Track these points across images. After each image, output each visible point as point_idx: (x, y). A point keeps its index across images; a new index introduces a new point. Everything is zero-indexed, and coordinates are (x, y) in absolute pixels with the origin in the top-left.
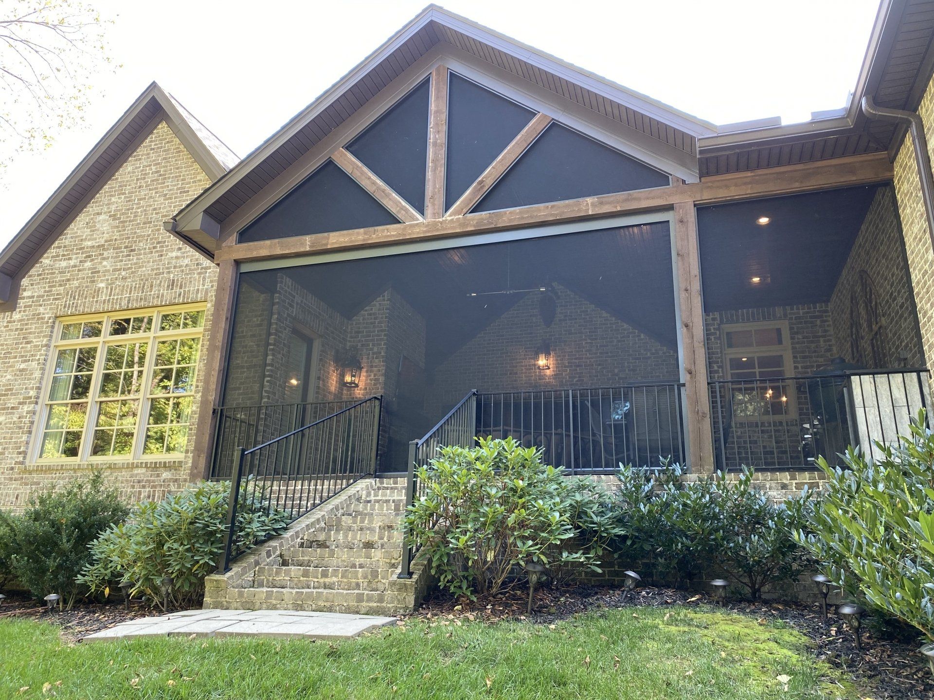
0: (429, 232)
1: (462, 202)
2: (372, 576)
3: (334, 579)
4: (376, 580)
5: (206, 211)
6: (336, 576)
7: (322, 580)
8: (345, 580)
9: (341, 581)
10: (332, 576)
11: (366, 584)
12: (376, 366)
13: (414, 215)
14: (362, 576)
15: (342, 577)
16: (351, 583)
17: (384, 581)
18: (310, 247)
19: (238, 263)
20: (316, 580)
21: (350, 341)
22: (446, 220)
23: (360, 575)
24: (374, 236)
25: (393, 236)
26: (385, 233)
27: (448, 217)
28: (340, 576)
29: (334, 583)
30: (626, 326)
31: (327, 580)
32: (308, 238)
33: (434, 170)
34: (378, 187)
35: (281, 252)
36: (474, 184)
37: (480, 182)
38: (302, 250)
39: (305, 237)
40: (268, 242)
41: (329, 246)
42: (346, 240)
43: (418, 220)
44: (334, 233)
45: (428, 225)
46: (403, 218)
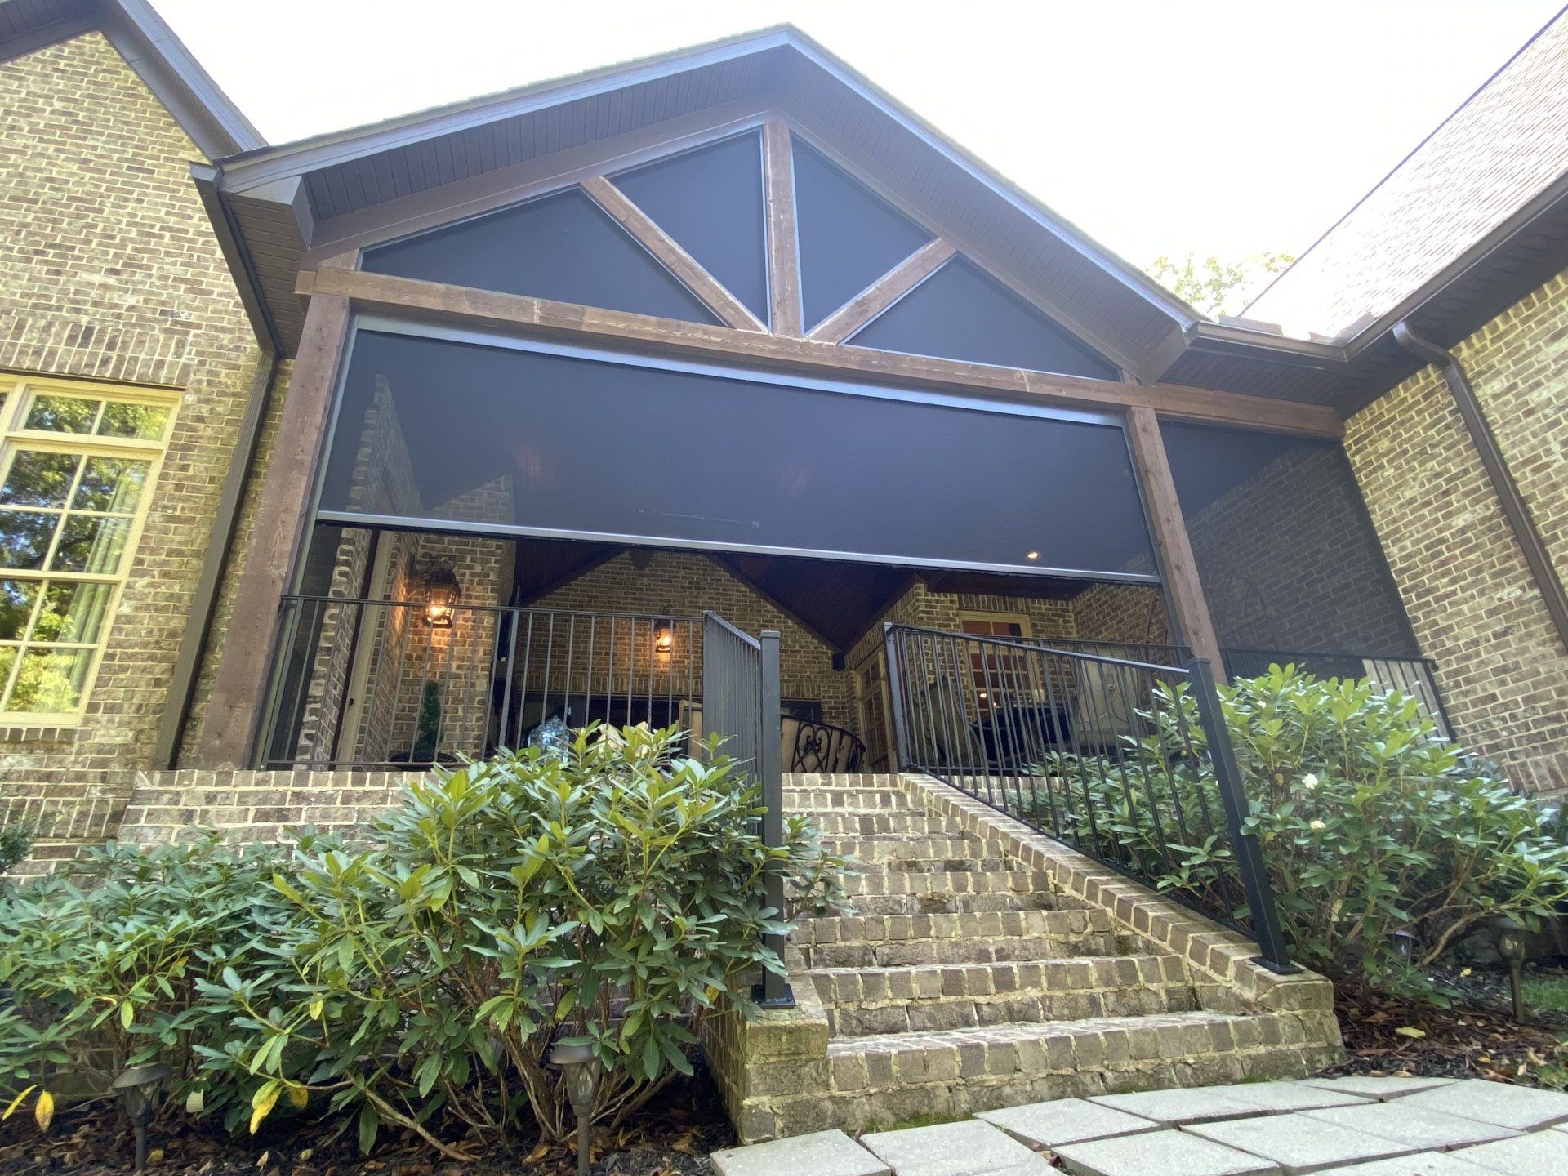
0: (781, 353)
1: (832, 324)
2: (1121, 975)
3: (1032, 993)
4: (1136, 987)
5: (306, 177)
6: (1036, 985)
7: (1000, 999)
8: (1060, 993)
9: (1051, 998)
10: (1023, 987)
11: (1112, 998)
12: (477, 598)
13: (753, 323)
14: (1100, 977)
15: (1051, 986)
16: (1075, 999)
17: (1153, 986)
18: (541, 318)
19: (357, 307)
20: (981, 999)
21: (423, 547)
22: (809, 343)
23: (1093, 976)
24: (678, 334)
25: (715, 342)
26: (699, 335)
27: (811, 337)
28: (1045, 984)
29: (1033, 1004)
30: (769, 607)
31: (1014, 997)
32: (537, 303)
33: (781, 264)
34: (680, 259)
35: (472, 312)
36: (850, 303)
37: (860, 304)
38: (524, 319)
39: (529, 299)
40: (441, 287)
41: (584, 329)
42: (621, 326)
43: (759, 329)
44: (594, 309)
45: (778, 342)
46: (731, 320)
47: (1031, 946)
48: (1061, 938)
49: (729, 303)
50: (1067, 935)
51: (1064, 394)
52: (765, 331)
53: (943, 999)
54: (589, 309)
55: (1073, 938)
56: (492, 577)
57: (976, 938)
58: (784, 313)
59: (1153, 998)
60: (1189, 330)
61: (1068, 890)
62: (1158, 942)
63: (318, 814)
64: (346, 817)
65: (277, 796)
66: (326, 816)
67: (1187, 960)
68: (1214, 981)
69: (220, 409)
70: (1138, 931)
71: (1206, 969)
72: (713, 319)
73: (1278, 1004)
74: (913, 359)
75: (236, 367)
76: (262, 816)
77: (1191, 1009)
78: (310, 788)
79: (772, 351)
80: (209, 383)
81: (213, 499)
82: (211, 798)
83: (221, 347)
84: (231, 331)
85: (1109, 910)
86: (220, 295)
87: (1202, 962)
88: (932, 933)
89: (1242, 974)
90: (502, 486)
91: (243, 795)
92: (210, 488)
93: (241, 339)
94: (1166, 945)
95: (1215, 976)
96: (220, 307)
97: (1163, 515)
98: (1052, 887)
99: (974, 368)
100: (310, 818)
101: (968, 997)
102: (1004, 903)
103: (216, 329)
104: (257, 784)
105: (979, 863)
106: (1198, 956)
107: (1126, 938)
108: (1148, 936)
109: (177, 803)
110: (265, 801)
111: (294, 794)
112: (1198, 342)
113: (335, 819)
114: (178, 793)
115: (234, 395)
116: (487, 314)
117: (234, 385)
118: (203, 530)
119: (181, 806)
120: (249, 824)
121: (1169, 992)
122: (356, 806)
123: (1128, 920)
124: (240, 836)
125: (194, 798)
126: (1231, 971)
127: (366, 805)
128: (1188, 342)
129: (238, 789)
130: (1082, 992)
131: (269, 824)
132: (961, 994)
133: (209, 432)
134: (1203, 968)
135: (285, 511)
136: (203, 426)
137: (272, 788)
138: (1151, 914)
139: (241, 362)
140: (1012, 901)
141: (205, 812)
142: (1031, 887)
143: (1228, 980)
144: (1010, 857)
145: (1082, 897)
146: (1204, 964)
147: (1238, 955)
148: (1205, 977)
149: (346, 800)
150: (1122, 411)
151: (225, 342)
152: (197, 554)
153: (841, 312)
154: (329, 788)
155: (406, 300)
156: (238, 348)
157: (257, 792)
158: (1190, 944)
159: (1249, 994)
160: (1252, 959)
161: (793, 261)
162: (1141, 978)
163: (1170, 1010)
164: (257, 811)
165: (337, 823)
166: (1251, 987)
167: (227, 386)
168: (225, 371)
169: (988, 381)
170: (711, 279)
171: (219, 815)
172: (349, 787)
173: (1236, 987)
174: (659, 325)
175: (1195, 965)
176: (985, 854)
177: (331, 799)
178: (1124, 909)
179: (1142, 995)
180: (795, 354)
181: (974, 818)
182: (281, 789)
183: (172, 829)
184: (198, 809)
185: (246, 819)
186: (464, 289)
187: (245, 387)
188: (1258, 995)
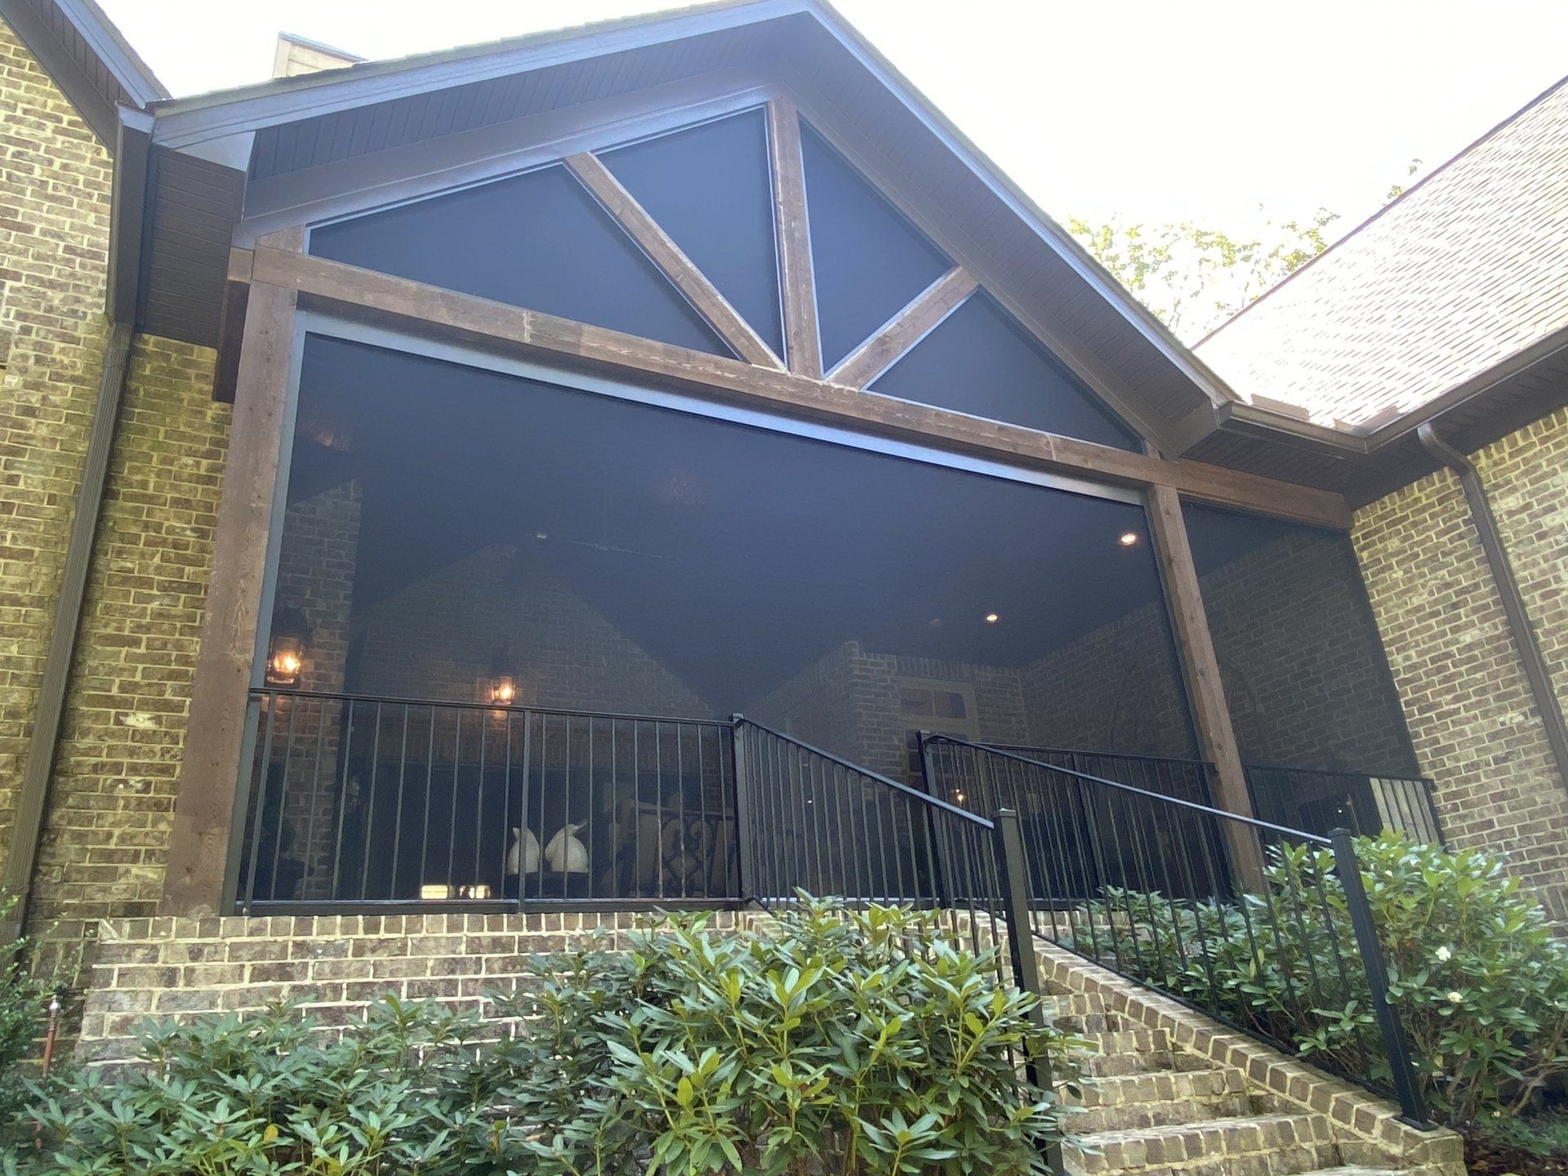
0: (799, 397)
1: (853, 364)
6: (1218, 1149)
9: (1230, 1160)
11: (1276, 1158)
13: (768, 356)
15: (1230, 1149)
18: (532, 336)
19: (307, 302)
20: (1178, 1166)
22: (830, 387)
24: (688, 366)
25: (729, 379)
26: (710, 369)
27: (830, 379)
28: (1224, 1148)
32: (526, 316)
33: (795, 285)
34: (685, 269)
35: (451, 323)
36: (870, 340)
37: (881, 342)
38: (511, 336)
39: (517, 310)
40: (413, 285)
41: (583, 353)
42: (624, 352)
43: (775, 366)
44: (593, 328)
45: (797, 383)
46: (744, 353)
47: (1181, 1109)
48: (1204, 1100)
49: (742, 331)
50: (1209, 1096)
51: (1090, 466)
52: (782, 368)
53: (1148, 1167)
54: (587, 328)
55: (1215, 1100)
56: (341, 619)
57: (1137, 1104)
58: (802, 349)
59: (1306, 1157)
60: (1221, 408)
61: (1189, 1049)
62: (1297, 1102)
63: (327, 969)
64: (361, 972)
65: (276, 949)
66: (336, 971)
67: (1330, 1119)
68: (1359, 1138)
69: (55, 398)
70: (1273, 1091)
71: (1351, 1127)
72: (724, 349)
73: (1426, 1159)
74: (938, 414)
75: (75, 341)
76: (260, 974)
77: (1336, 1165)
78: (315, 937)
79: (792, 395)
80: (38, 360)
81: (56, 527)
82: (196, 953)
83: (50, 309)
84: (63, 287)
85: (1241, 1070)
86: (44, 233)
87: (1347, 1121)
88: (1101, 1101)
89: (1389, 1133)
90: (352, 495)
91: (235, 948)
92: (50, 510)
93: (78, 301)
94: (1307, 1105)
95: (1360, 1133)
96: (43, 250)
97: (1187, 613)
98: (1169, 1045)
99: (1001, 428)
100: (319, 975)
101: (1168, 1164)
102: (1131, 1064)
103: (42, 283)
104: (251, 934)
105: (1084, 1019)
106: (1342, 1113)
107: (1259, 1098)
108: (1287, 1096)
109: (154, 959)
110: (262, 955)
111: (296, 944)
112: (1230, 423)
113: (348, 976)
114: (154, 947)
115: (74, 379)
116: (467, 326)
117: (73, 366)
118: (44, 570)
119: (159, 964)
120: (246, 984)
121: (1318, 1149)
122: (370, 958)
123: (1263, 1080)
124: (236, 999)
125: (175, 953)
126: (1377, 1131)
127: (382, 957)
128: (1218, 421)
129: (228, 941)
130: (1253, 1153)
131: (270, 983)
132: (1161, 1162)
133: (43, 431)
134: (1346, 1127)
135: (244, 577)
136: (33, 421)
137: (269, 938)
138: (1290, 1075)
139: (80, 333)
140: (1138, 1062)
141: (190, 971)
142: (1152, 1046)
143: (1375, 1137)
144: (1113, 1012)
145: (1207, 1056)
146: (1349, 1123)
147: (1383, 1115)
148: (1349, 1135)
149: (359, 950)
150: (1144, 488)
151: (56, 302)
152: (38, 602)
153: (862, 350)
154: (338, 937)
155: (369, 300)
156: (74, 313)
157: (250, 943)
158: (1333, 1104)
159: (1396, 1150)
160: (1394, 1118)
161: (809, 285)
162: (1297, 1138)
163: (1320, 1167)
164: (254, 968)
165: (352, 980)
166: (1397, 1144)
167: (64, 367)
168: (58, 345)
169: (1015, 445)
170: (720, 298)
171: (208, 976)
172: (361, 935)
173: (1383, 1144)
174: (668, 354)
175: (1339, 1124)
176: (1089, 1010)
177: (340, 951)
178: (1257, 1070)
179: (1299, 1155)
180: (816, 400)
181: (1063, 969)
182: (280, 939)
183: (151, 993)
184: (182, 966)
185: (241, 978)
186: (439, 290)
187: (88, 368)
188: (1405, 1151)
